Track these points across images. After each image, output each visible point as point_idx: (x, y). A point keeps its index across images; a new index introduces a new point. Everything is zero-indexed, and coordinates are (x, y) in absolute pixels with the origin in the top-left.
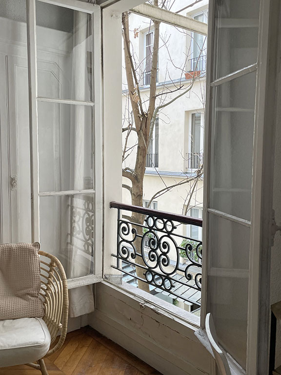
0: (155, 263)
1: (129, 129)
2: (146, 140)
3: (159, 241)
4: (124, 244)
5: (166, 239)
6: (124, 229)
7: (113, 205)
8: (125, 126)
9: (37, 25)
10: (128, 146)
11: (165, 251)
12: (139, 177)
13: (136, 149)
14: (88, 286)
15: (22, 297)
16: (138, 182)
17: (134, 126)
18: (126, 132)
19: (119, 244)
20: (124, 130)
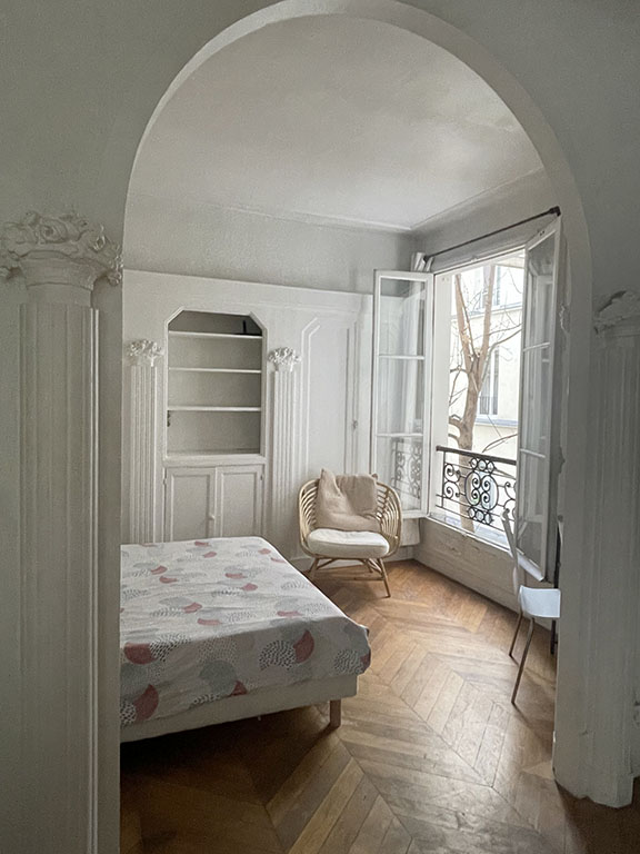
0: (477, 501)
1: (458, 369)
2: (477, 383)
3: (481, 480)
4: (448, 484)
5: (488, 479)
6: (449, 470)
7: (438, 449)
8: (454, 366)
9: (382, 294)
10: (457, 389)
11: (486, 489)
12: (468, 425)
13: (465, 393)
14: (414, 520)
15: (365, 516)
16: (467, 430)
17: (464, 367)
18: (455, 373)
19: (444, 484)
20: (451, 371)
